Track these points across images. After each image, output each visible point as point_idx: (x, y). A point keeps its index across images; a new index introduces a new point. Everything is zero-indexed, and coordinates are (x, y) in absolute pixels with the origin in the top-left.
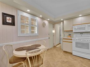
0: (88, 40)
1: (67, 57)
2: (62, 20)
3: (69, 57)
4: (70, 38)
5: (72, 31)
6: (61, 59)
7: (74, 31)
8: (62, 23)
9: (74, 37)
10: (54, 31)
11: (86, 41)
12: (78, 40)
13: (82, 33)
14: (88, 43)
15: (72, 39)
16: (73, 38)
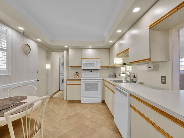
0: (97, 80)
1: (74, 109)
2: (66, 47)
3: (77, 107)
4: (78, 78)
5: (81, 67)
6: (66, 114)
7: (83, 68)
8: (65, 52)
9: (83, 76)
10: (48, 66)
11: (96, 80)
12: (87, 80)
13: (91, 70)
14: (97, 83)
15: (80, 80)
16: (81, 78)
